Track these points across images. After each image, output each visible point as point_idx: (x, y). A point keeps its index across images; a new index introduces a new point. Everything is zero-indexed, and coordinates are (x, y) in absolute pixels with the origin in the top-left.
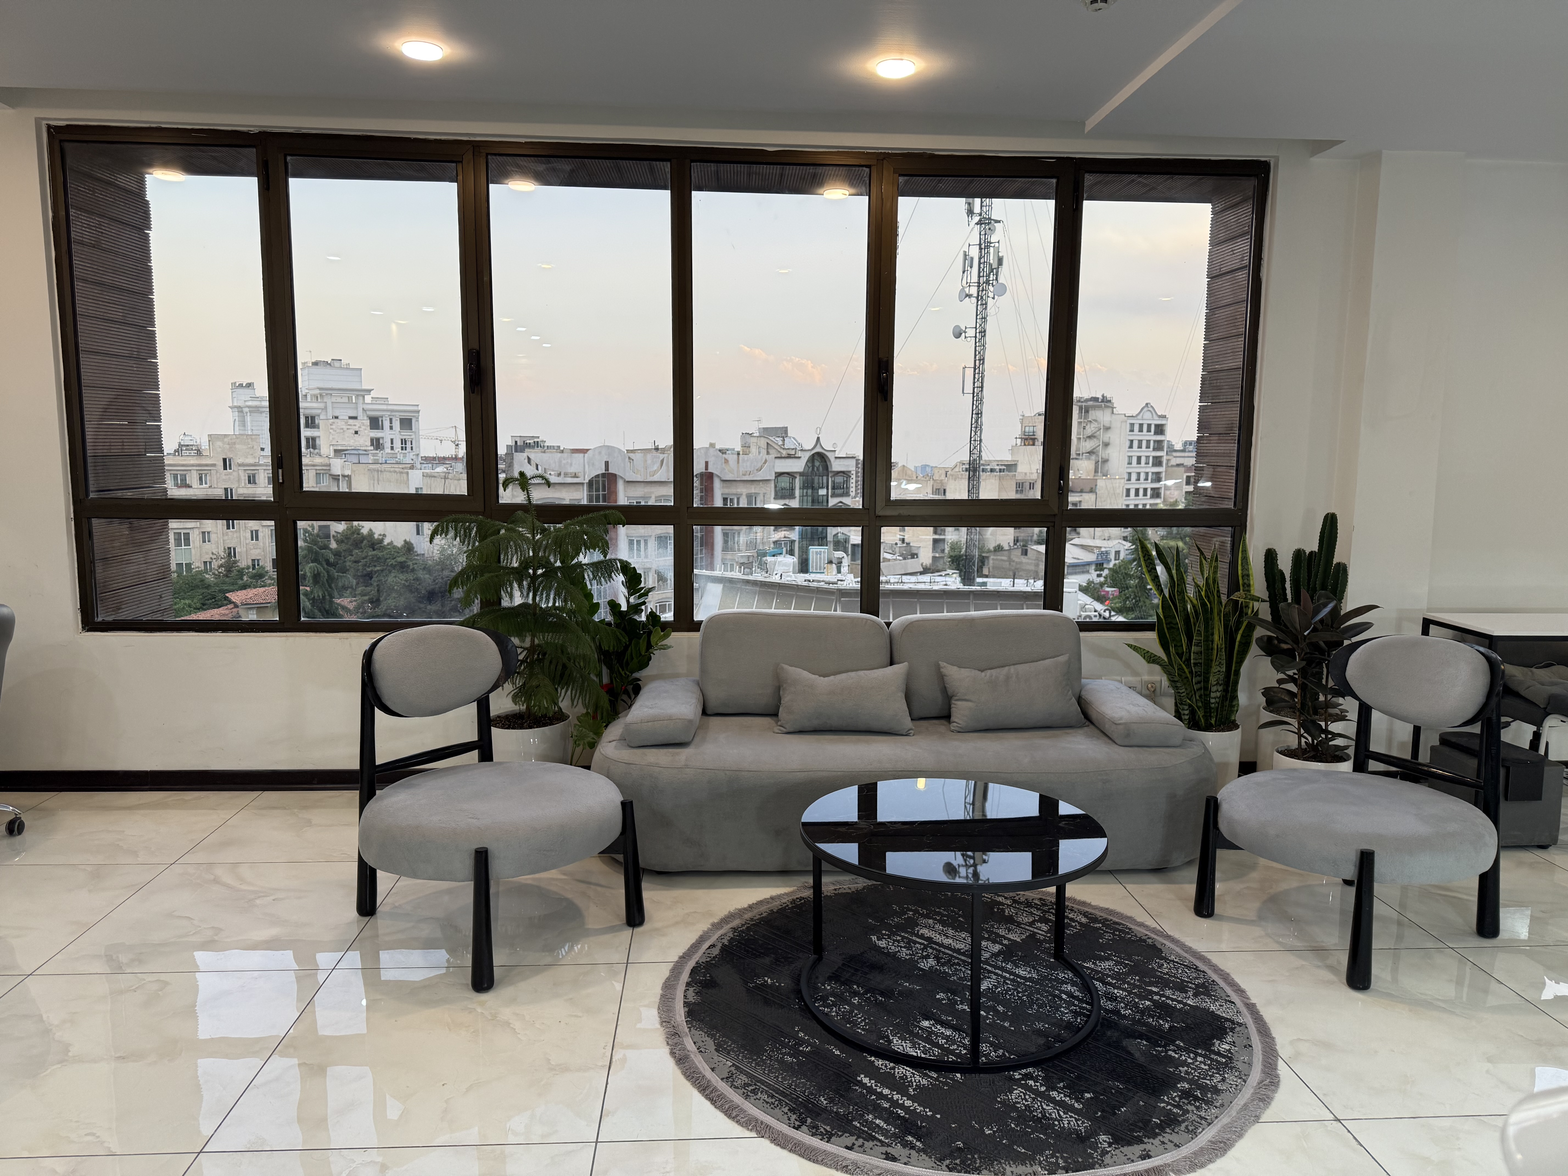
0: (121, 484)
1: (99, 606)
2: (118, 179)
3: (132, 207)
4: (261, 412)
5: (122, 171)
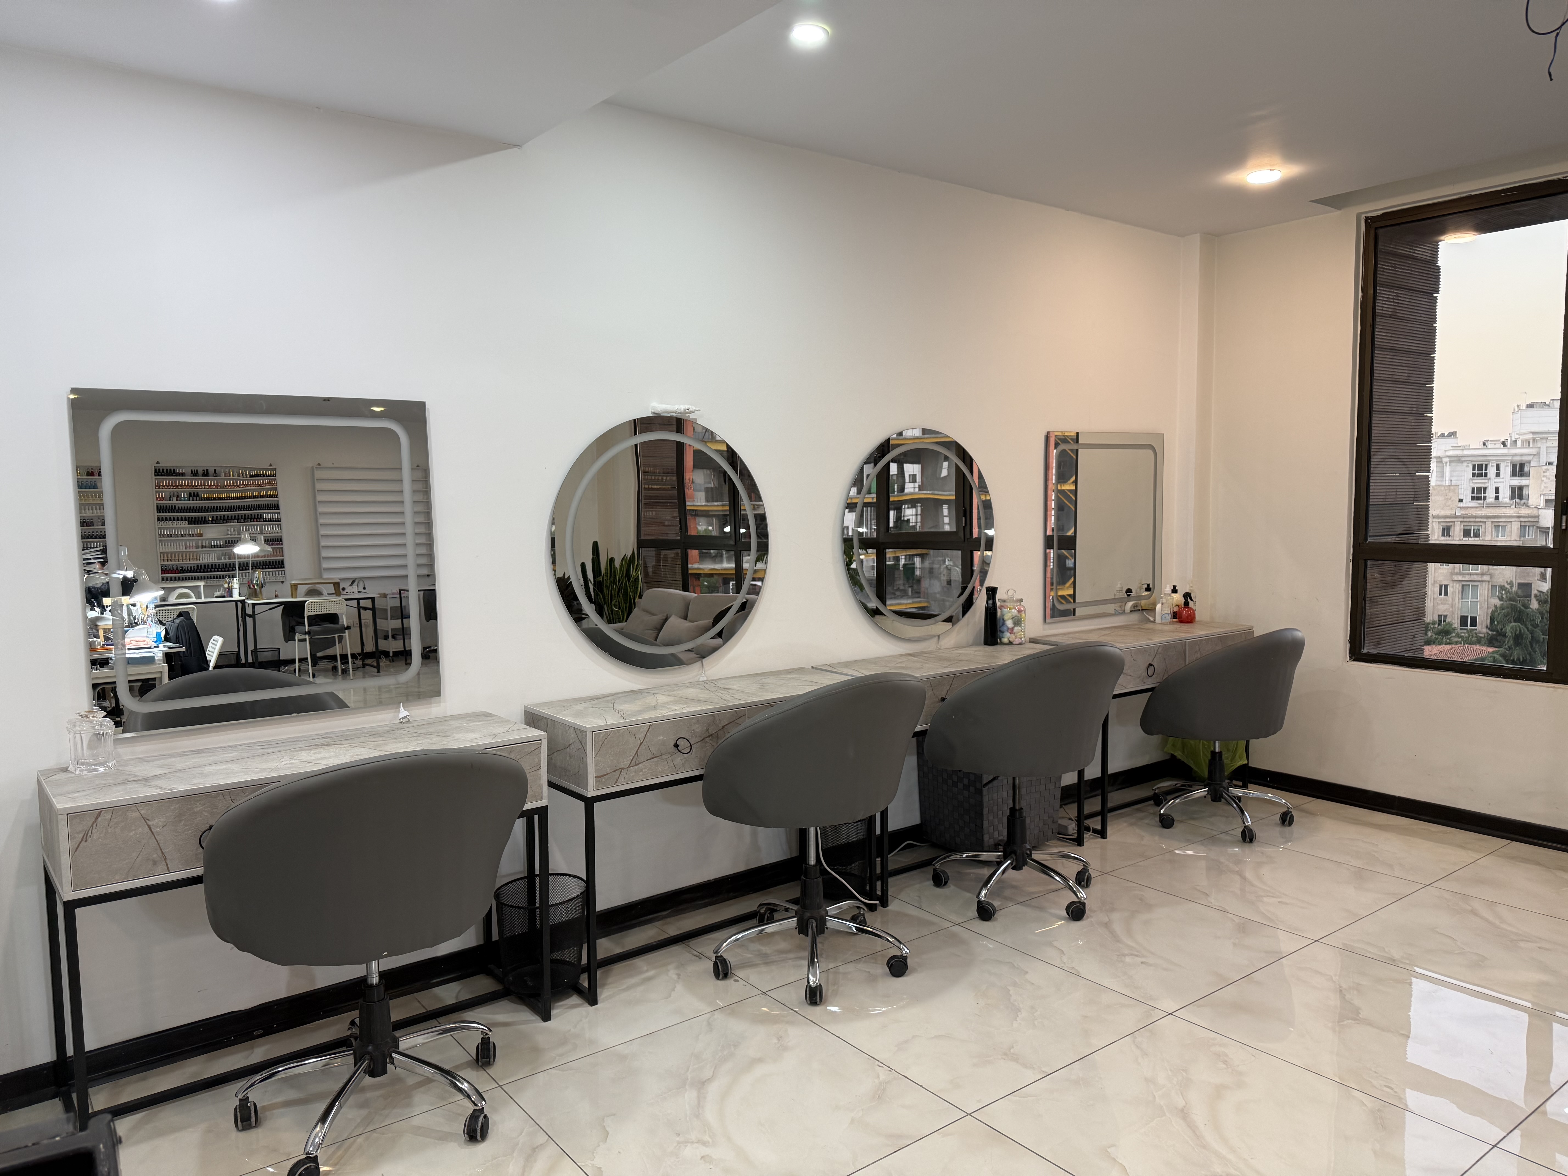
0: (1392, 530)
1: (1365, 639)
2: (1416, 252)
3: (1424, 275)
4: (1462, 462)
5: (1421, 243)
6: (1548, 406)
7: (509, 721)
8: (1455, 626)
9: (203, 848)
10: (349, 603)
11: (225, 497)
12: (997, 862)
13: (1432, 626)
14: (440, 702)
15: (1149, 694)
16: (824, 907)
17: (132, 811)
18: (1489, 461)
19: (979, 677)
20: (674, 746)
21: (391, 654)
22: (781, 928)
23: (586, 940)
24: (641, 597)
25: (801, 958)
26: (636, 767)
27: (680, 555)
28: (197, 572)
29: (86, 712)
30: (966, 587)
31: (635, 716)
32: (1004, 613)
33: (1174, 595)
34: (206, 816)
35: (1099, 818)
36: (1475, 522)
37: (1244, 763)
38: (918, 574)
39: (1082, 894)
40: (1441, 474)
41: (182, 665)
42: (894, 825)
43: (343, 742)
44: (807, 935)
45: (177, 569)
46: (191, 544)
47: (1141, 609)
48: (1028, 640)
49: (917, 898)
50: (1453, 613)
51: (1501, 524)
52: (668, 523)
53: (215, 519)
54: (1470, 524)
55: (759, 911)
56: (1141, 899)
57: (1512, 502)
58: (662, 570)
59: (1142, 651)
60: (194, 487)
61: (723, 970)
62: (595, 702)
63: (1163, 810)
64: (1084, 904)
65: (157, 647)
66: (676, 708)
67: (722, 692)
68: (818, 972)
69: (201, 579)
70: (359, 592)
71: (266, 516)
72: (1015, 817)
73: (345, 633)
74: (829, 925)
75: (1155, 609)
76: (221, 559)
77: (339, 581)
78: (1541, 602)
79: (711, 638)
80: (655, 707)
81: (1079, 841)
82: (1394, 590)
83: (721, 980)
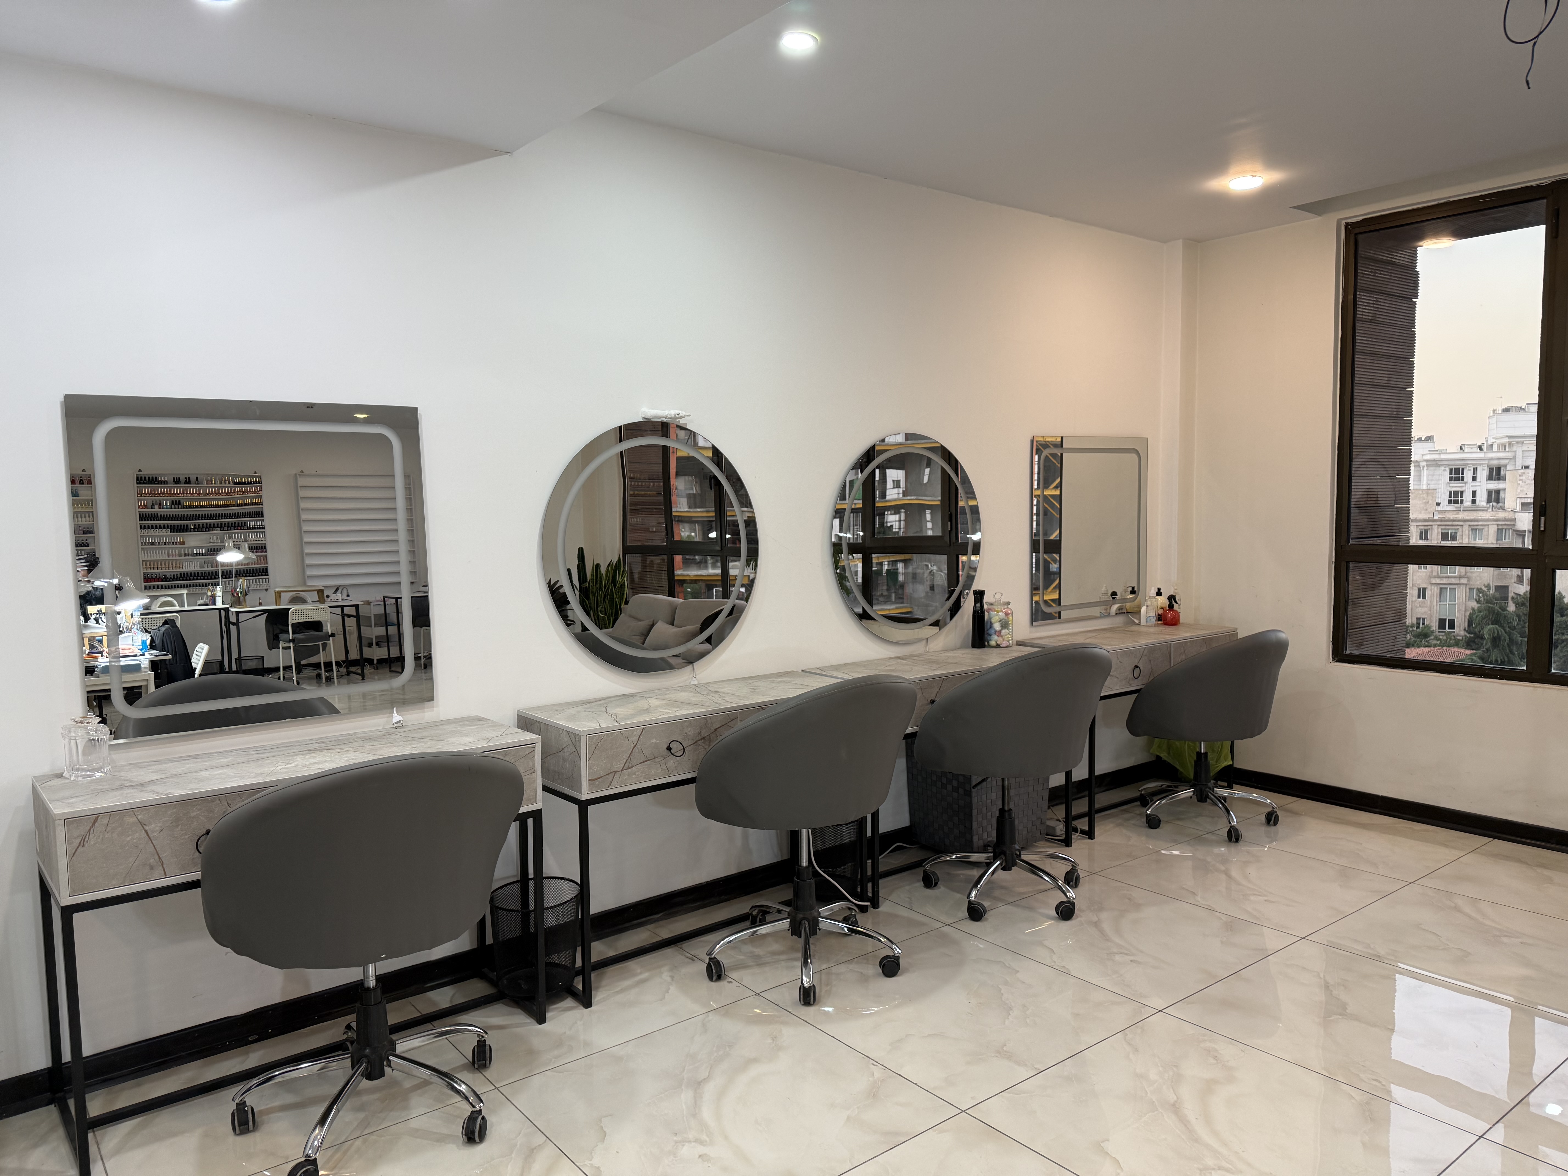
0: (1373, 532)
1: (1348, 640)
2: (1395, 257)
3: (1403, 280)
4: (1439, 466)
5: (1400, 249)
6: (1524, 410)
7: (502, 725)
8: (1434, 628)
9: (201, 853)
10: (334, 610)
11: (207, 505)
12: (986, 863)
13: (1411, 629)
14: (433, 707)
15: (1136, 695)
16: (816, 908)
17: (129, 816)
18: (1466, 465)
19: (968, 680)
20: (667, 749)
21: (375, 662)
22: (774, 929)
23: (580, 943)
24: (627, 603)
25: (795, 959)
26: (629, 770)
27: (666, 561)
28: (180, 580)
29: (82, 718)
30: (954, 590)
31: (628, 719)
32: (992, 616)
33: (1159, 598)
34: (202, 821)
35: (1087, 819)
36: (1452, 525)
37: (1229, 764)
38: (901, 579)
39: (1071, 894)
40: (1419, 479)
41: (168, 673)
42: (885, 827)
43: (337, 747)
44: (800, 936)
45: (160, 577)
46: (174, 553)
47: (1126, 612)
48: (1015, 643)
49: (907, 899)
50: (1431, 616)
51: (1479, 527)
52: (654, 529)
53: (197, 526)
54: (1447, 527)
55: (751, 913)
56: (1130, 899)
57: (1488, 506)
58: (648, 576)
59: (1128, 653)
60: (178, 494)
61: (717, 972)
62: (588, 705)
63: (1150, 810)
64: (1073, 904)
65: (143, 655)
66: (668, 711)
67: (714, 695)
68: (811, 973)
69: (184, 587)
70: (342, 599)
71: (250, 524)
72: (1004, 818)
73: (329, 640)
74: (821, 926)
75: (1140, 611)
76: (204, 567)
77: (323, 588)
78: (1518, 605)
79: (700, 644)
80: (647, 711)
81: (1067, 842)
82: (1375, 592)
83: (714, 981)
